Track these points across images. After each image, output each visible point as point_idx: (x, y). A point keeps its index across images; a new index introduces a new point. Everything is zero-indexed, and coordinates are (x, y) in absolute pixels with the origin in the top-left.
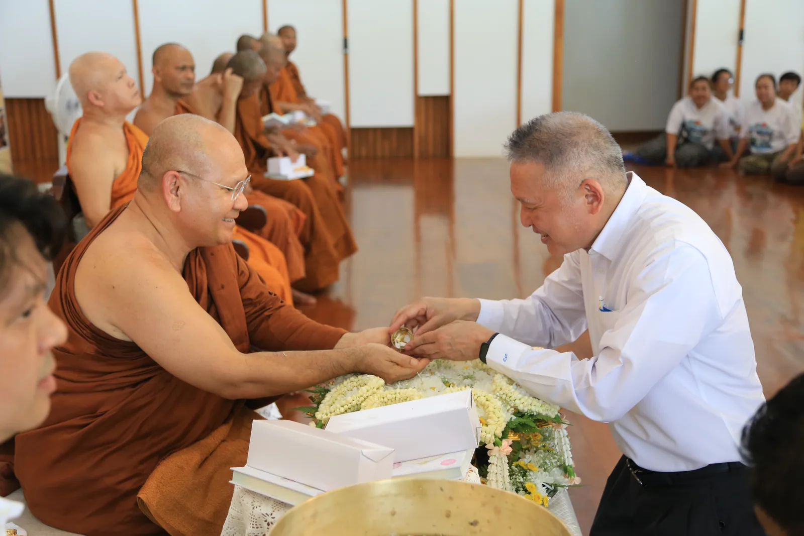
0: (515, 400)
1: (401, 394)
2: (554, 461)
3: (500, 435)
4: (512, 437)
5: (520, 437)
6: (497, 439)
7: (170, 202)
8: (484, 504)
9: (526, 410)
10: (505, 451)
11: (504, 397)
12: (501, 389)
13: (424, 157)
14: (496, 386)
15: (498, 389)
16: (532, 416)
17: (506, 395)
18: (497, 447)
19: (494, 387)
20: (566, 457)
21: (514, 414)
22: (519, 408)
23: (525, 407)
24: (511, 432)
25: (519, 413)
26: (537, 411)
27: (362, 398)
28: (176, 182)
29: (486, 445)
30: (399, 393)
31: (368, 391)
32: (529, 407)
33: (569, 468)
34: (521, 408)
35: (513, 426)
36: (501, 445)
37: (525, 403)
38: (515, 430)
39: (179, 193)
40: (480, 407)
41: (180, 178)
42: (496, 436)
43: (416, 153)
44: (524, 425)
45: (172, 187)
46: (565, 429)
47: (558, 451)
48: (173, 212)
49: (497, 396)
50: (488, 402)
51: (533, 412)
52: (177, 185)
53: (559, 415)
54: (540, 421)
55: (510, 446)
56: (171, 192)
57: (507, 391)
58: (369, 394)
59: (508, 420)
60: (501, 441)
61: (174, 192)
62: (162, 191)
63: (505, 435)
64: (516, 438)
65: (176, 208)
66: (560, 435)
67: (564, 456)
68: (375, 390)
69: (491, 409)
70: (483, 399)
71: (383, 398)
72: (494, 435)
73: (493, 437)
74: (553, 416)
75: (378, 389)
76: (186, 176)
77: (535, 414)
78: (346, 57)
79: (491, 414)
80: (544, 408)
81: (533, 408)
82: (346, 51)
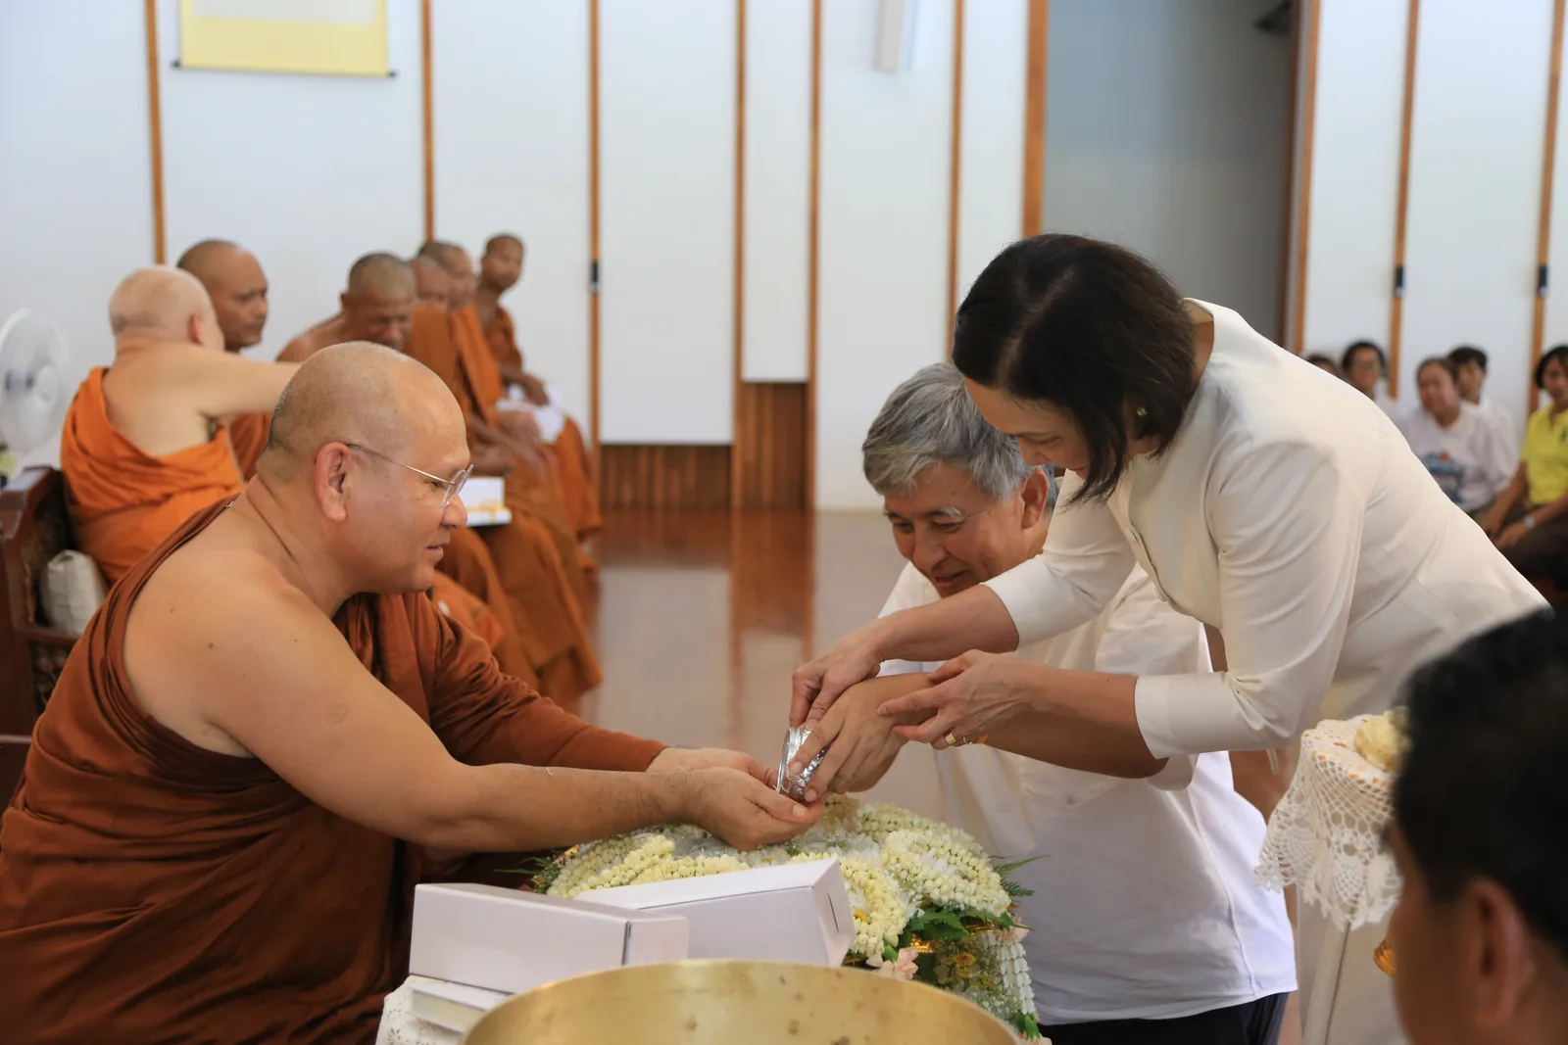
0: (924, 882)
1: (706, 865)
2: (998, 1004)
3: (895, 941)
4: (917, 948)
5: (932, 946)
6: (889, 947)
7: (326, 501)
8: (859, 1006)
9: (945, 899)
10: (904, 968)
11: (904, 874)
12: (898, 860)
13: (753, 507)
14: (889, 855)
15: (893, 860)
16: (957, 911)
17: (908, 871)
18: (888, 962)
19: (885, 857)
20: (1022, 998)
21: (923, 907)
22: (932, 896)
23: (944, 894)
24: (917, 938)
25: (929, 905)
26: (967, 902)
27: (632, 873)
28: (340, 465)
29: (867, 958)
30: (703, 865)
31: (642, 859)
32: (952, 896)
33: (1028, 1018)
34: (935, 895)
35: (920, 926)
36: (896, 959)
37: (945, 888)
38: (923, 936)
39: (344, 485)
40: (858, 890)
41: (349, 458)
42: (886, 943)
43: (737, 500)
44: (941, 927)
45: (333, 474)
46: (1020, 942)
47: (1006, 986)
48: (332, 521)
49: (891, 871)
50: (871, 882)
51: (959, 904)
52: (341, 471)
53: (1009, 915)
54: (973, 921)
55: (914, 961)
56: (330, 482)
57: (909, 864)
58: (643, 864)
59: (911, 915)
60: (898, 951)
61: (336, 483)
62: (313, 483)
63: (903, 941)
64: (926, 948)
65: (336, 512)
66: (1010, 953)
67: (1018, 995)
68: (657, 857)
69: (878, 892)
70: (862, 876)
71: (672, 873)
72: (884, 939)
73: (882, 944)
74: (998, 914)
75: (662, 856)
76: (360, 453)
77: (962, 907)
78: (595, 298)
79: (879, 902)
80: (979, 897)
81: (959, 897)
82: (595, 287)
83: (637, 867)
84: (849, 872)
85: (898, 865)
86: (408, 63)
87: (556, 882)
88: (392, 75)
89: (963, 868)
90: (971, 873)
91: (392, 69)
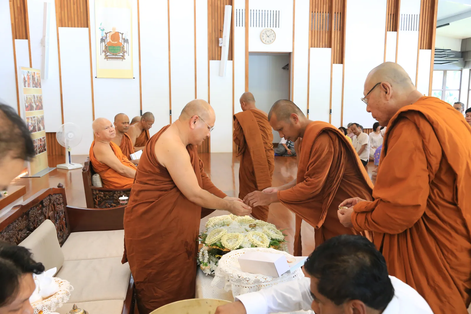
0: (271, 235)
4: (272, 247)
7: (192, 125)
9: (275, 238)
15: (265, 232)
16: (277, 240)
25: (272, 239)
28: (196, 119)
30: (233, 234)
34: (273, 238)
35: (272, 243)
37: (274, 236)
39: (195, 123)
40: (260, 237)
42: (267, 247)
44: (275, 243)
48: (191, 129)
50: (263, 236)
54: (280, 241)
57: (268, 232)
59: (270, 241)
64: (274, 247)
65: (193, 127)
66: (285, 246)
68: (225, 233)
74: (283, 240)
76: (200, 119)
78: (171, 116)
79: (264, 240)
80: (280, 237)
81: (277, 237)
82: (171, 115)
83: (222, 235)
84: (258, 234)
85: (266, 233)
86: (137, 76)
87: (207, 238)
88: (134, 78)
89: (276, 232)
90: (277, 233)
91: (134, 77)
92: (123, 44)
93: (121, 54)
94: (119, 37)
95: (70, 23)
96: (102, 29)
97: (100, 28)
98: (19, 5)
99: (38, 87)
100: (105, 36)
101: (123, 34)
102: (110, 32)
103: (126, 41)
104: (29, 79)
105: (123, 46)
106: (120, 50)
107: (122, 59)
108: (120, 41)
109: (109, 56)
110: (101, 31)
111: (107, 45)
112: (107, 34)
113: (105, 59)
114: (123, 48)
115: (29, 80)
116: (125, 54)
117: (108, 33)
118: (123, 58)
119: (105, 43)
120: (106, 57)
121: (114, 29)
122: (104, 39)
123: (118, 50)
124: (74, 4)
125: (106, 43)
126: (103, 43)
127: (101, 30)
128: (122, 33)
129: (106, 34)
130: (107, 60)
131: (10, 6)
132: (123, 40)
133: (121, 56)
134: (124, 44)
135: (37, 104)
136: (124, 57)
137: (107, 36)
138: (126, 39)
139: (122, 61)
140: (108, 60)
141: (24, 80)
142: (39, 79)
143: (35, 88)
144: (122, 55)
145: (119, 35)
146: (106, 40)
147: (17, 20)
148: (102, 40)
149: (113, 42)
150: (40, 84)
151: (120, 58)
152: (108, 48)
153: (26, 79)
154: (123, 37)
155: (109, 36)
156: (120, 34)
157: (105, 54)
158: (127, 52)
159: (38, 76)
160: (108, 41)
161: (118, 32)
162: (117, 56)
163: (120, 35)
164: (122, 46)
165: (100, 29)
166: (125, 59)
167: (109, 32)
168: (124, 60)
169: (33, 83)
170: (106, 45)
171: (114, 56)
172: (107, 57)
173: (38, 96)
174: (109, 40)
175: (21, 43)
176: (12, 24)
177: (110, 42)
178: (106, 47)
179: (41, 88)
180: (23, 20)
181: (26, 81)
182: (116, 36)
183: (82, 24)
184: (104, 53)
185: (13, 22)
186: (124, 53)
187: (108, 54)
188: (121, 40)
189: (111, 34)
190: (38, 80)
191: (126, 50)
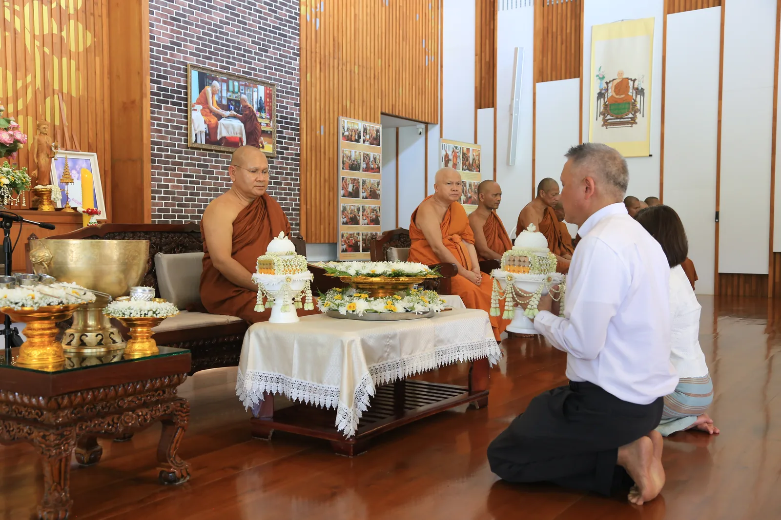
43: (770, 294)
76: (237, 167)
78: (717, 224)
82: (718, 222)
86: (656, 151)
91: (651, 154)
92: (634, 97)
93: (630, 116)
94: (629, 87)
95: (554, 74)
96: (601, 76)
97: (597, 76)
98: (488, 59)
99: (475, 170)
100: (605, 87)
101: (634, 81)
102: (614, 80)
103: (640, 92)
104: (455, 156)
105: (635, 101)
106: (629, 108)
107: (632, 124)
108: (630, 94)
109: (609, 121)
110: (599, 81)
111: (607, 103)
112: (609, 84)
113: (603, 126)
114: (634, 104)
115: (455, 159)
116: (637, 114)
117: (610, 81)
118: (633, 121)
119: (604, 100)
120: (604, 123)
121: (620, 74)
122: (603, 93)
123: (625, 109)
124: (562, 44)
125: (606, 100)
126: (602, 99)
127: (600, 78)
128: (633, 79)
129: (607, 83)
130: (606, 128)
131: (476, 62)
132: (634, 91)
133: (630, 120)
134: (636, 97)
135: (469, 195)
136: (635, 121)
137: (609, 88)
138: (640, 89)
139: (632, 127)
140: (608, 127)
141: (445, 158)
142: (477, 158)
143: (467, 171)
144: (632, 116)
145: (628, 83)
146: (606, 94)
147: (483, 82)
148: (601, 95)
149: (617, 97)
150: (478, 166)
151: (627, 123)
152: (609, 107)
153: (451, 157)
154: (636, 86)
155: (612, 88)
156: (630, 81)
157: (604, 119)
158: (640, 110)
159: (474, 154)
160: (610, 95)
161: (628, 78)
162: (622, 120)
163: (631, 83)
164: (633, 101)
165: (598, 78)
166: (636, 123)
167: (612, 80)
168: (634, 125)
169: (464, 164)
170: (605, 103)
171: (618, 120)
172: (606, 123)
173: (473, 184)
174: (611, 93)
175: (486, 114)
176: (476, 88)
177: (612, 96)
178: (606, 106)
179: (479, 172)
180: (491, 80)
181: (449, 160)
182: (622, 85)
183: (573, 74)
184: (602, 117)
185: (478, 85)
186: (635, 112)
187: (608, 118)
188: (631, 92)
189: (615, 82)
190: (474, 159)
191: (639, 108)
